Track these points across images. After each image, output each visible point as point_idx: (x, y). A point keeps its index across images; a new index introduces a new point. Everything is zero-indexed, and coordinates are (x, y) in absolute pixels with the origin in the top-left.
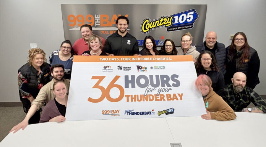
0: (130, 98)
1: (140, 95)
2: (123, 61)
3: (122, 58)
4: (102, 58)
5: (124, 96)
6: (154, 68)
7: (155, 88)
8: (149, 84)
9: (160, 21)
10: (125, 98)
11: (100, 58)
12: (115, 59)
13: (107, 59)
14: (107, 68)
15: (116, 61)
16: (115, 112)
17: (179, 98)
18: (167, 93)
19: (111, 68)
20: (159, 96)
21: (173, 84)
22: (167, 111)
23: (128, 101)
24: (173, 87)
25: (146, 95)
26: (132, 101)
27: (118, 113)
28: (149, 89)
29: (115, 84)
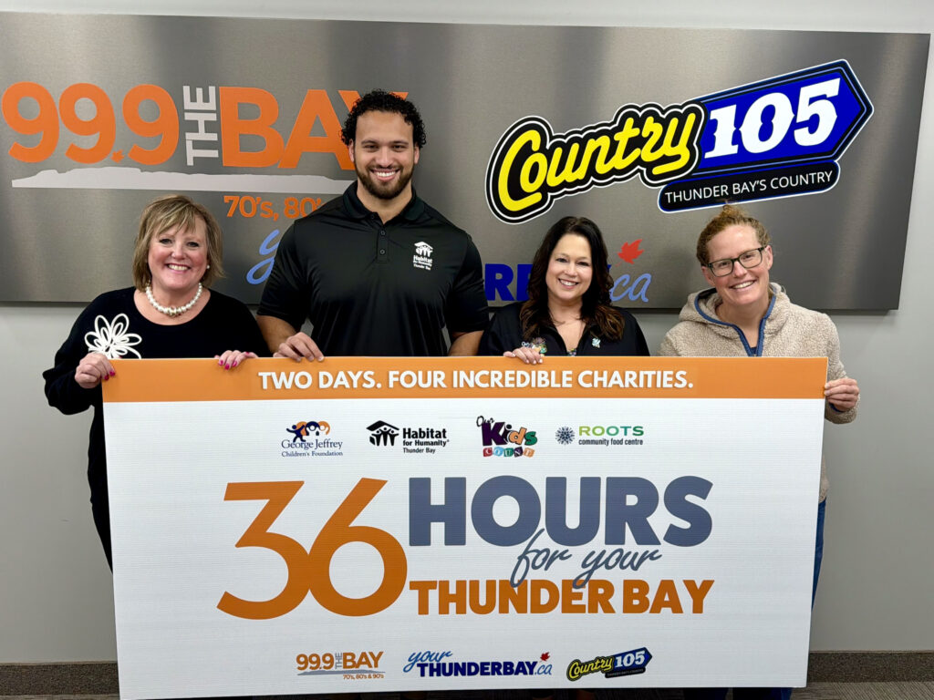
0: (434, 596)
1: (488, 582)
2: (399, 392)
3: (391, 373)
4: (274, 375)
5: (407, 585)
6: (577, 438)
7: (572, 550)
8: (542, 524)
9: (617, 137)
10: (409, 597)
11: (265, 375)
12: (355, 379)
13: (304, 380)
14: (311, 438)
15: (360, 393)
16: (360, 662)
17: (686, 599)
18: (630, 574)
19: (332, 437)
20: (585, 591)
21: (672, 528)
22: (615, 662)
23: (423, 609)
24: (665, 548)
25: (520, 582)
26: (444, 609)
27: (376, 666)
28: (539, 553)
29: (356, 523)
